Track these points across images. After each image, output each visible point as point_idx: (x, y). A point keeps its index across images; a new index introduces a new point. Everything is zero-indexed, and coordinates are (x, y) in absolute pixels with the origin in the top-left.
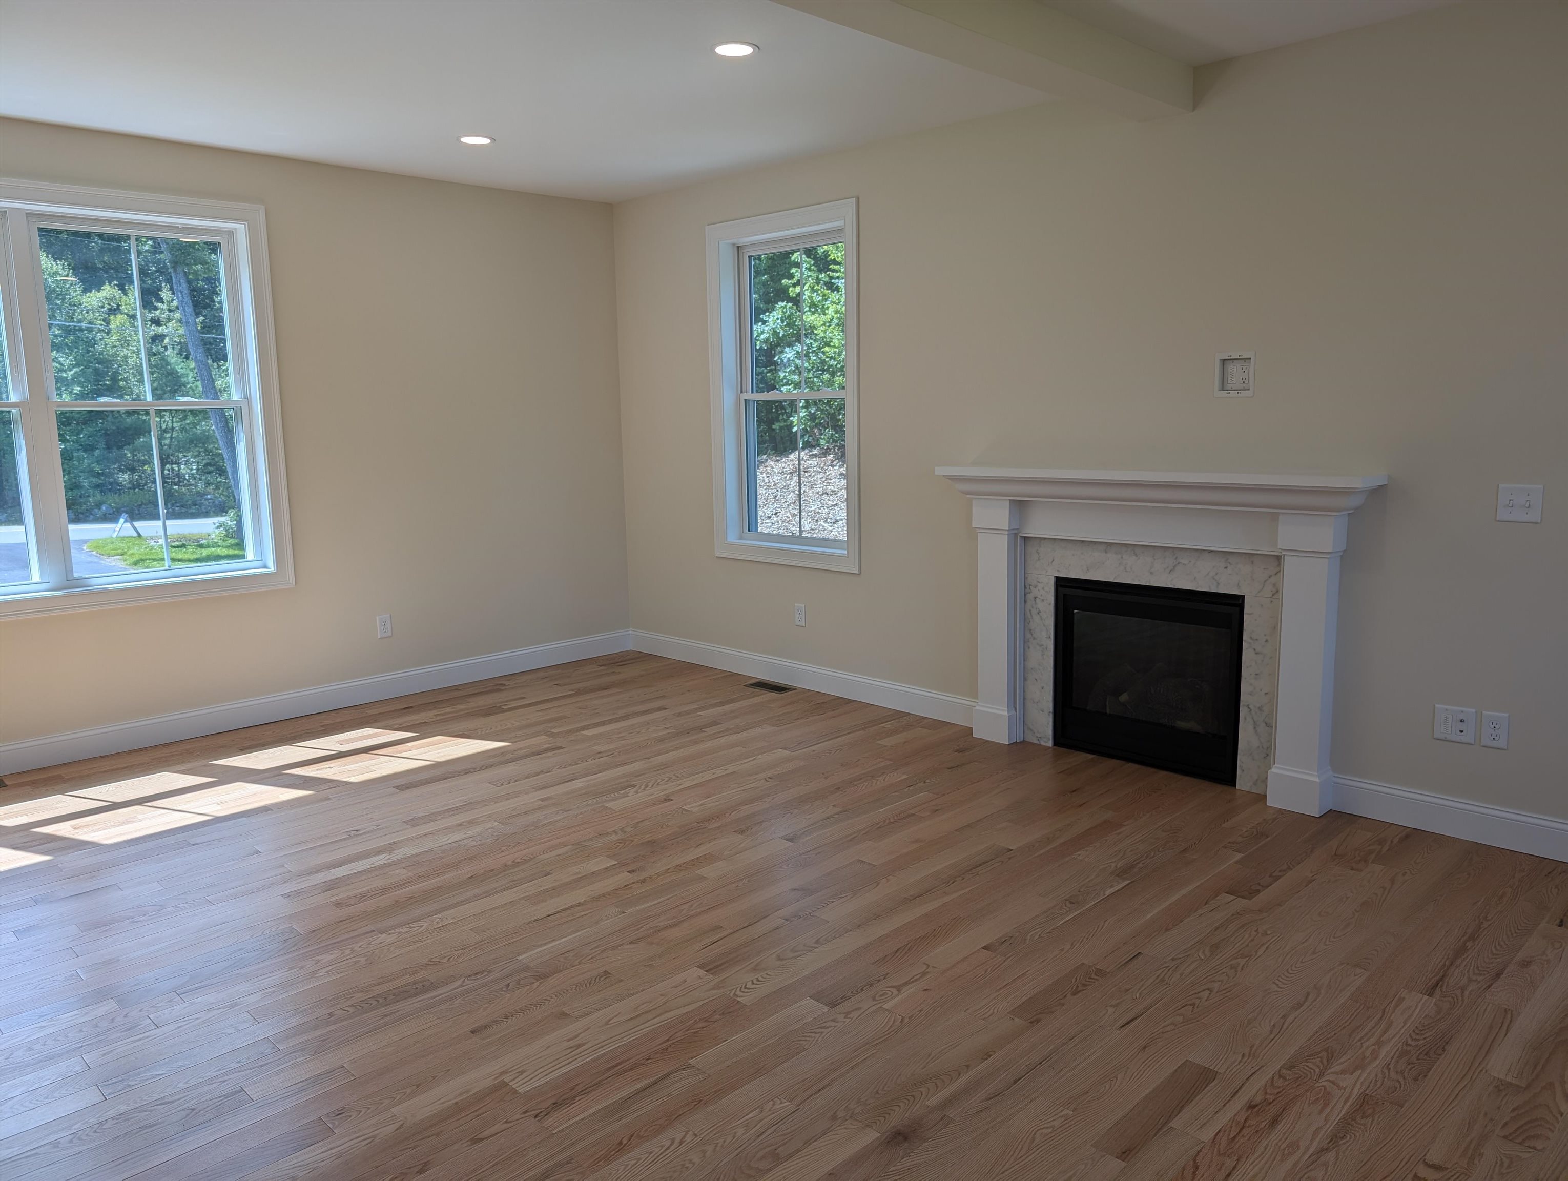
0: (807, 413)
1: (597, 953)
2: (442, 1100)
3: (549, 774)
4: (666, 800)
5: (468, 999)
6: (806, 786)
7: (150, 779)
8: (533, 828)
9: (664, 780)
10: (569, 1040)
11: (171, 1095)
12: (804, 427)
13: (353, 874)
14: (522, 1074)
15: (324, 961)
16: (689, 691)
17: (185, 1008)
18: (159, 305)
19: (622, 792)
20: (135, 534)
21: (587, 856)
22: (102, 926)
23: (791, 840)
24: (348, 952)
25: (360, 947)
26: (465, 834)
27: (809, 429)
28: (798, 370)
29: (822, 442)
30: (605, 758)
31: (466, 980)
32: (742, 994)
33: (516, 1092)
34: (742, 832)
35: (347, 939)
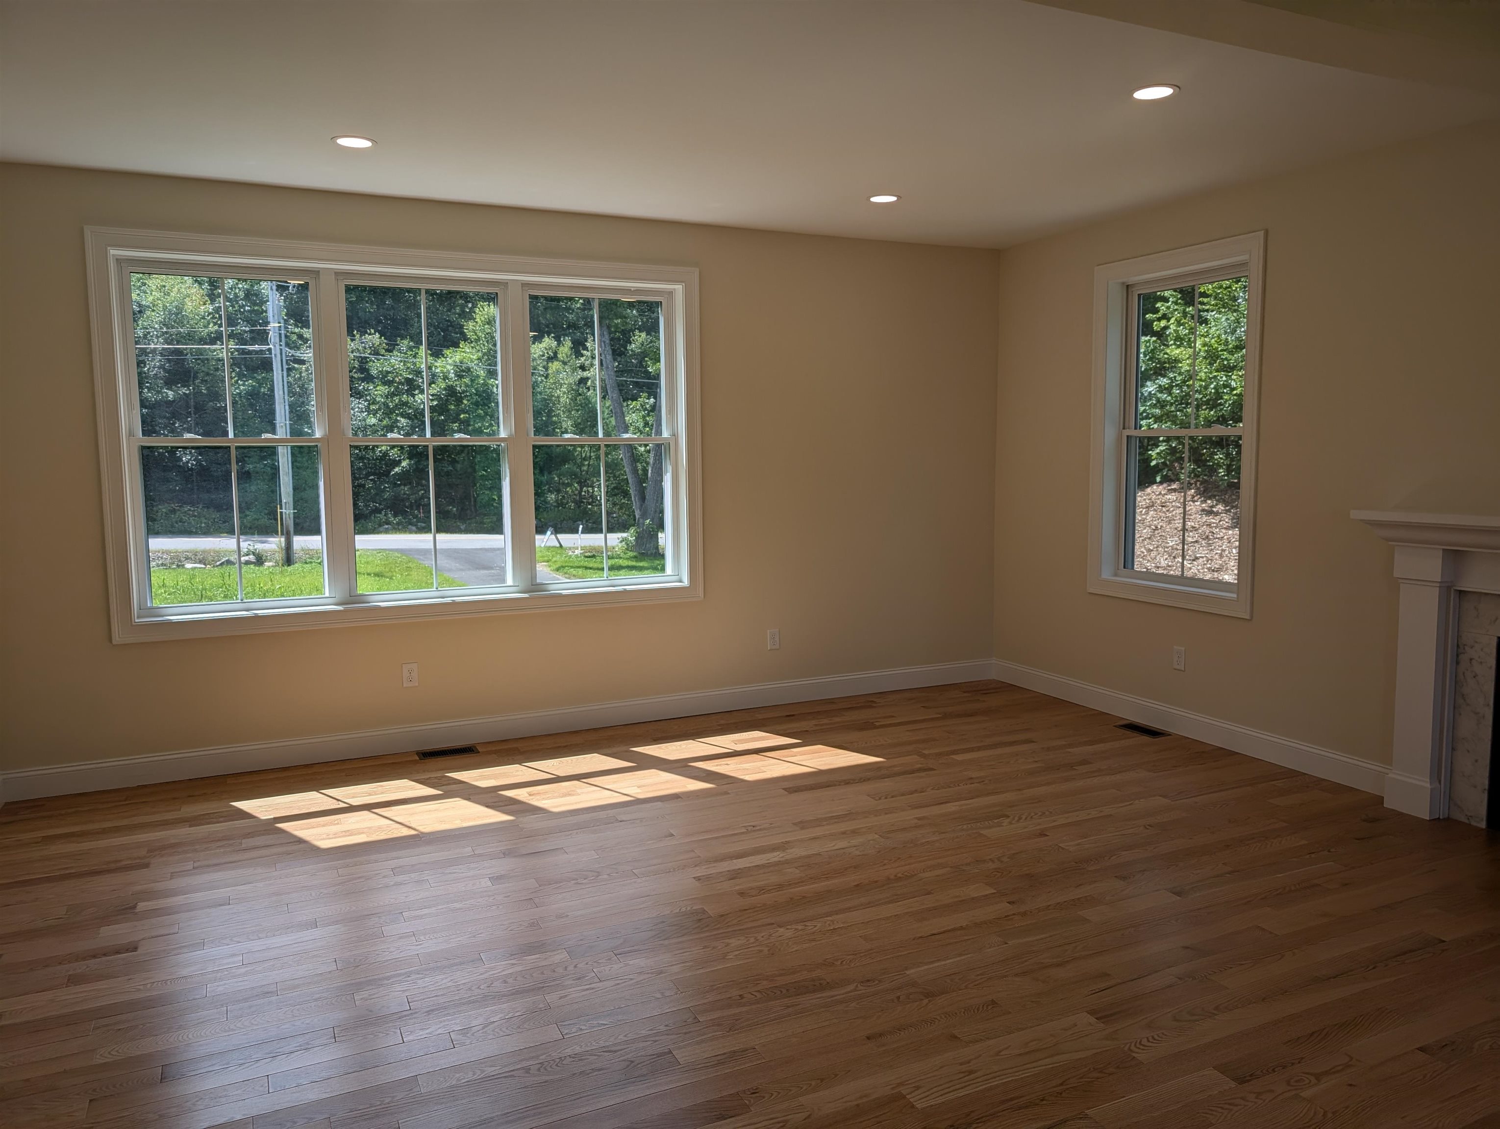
0: (1167, 447)
1: (983, 980)
2: (844, 1100)
3: (922, 794)
4: (1041, 835)
5: (862, 1004)
6: (1191, 839)
7: (585, 758)
8: (912, 845)
9: (1037, 814)
10: (961, 1064)
11: (614, 1045)
12: (1163, 460)
13: (753, 866)
14: (917, 1090)
15: (733, 945)
16: (1056, 726)
17: (621, 968)
18: (585, 352)
19: (996, 821)
20: (558, 545)
21: (966, 881)
22: (554, 884)
23: (1178, 894)
24: (752, 940)
25: (762, 937)
26: (849, 842)
27: (1168, 463)
28: (1161, 404)
29: (1182, 477)
30: (976, 784)
31: (859, 985)
32: (1137, 1050)
33: (913, 1106)
34: (1124, 878)
35: (751, 928)
